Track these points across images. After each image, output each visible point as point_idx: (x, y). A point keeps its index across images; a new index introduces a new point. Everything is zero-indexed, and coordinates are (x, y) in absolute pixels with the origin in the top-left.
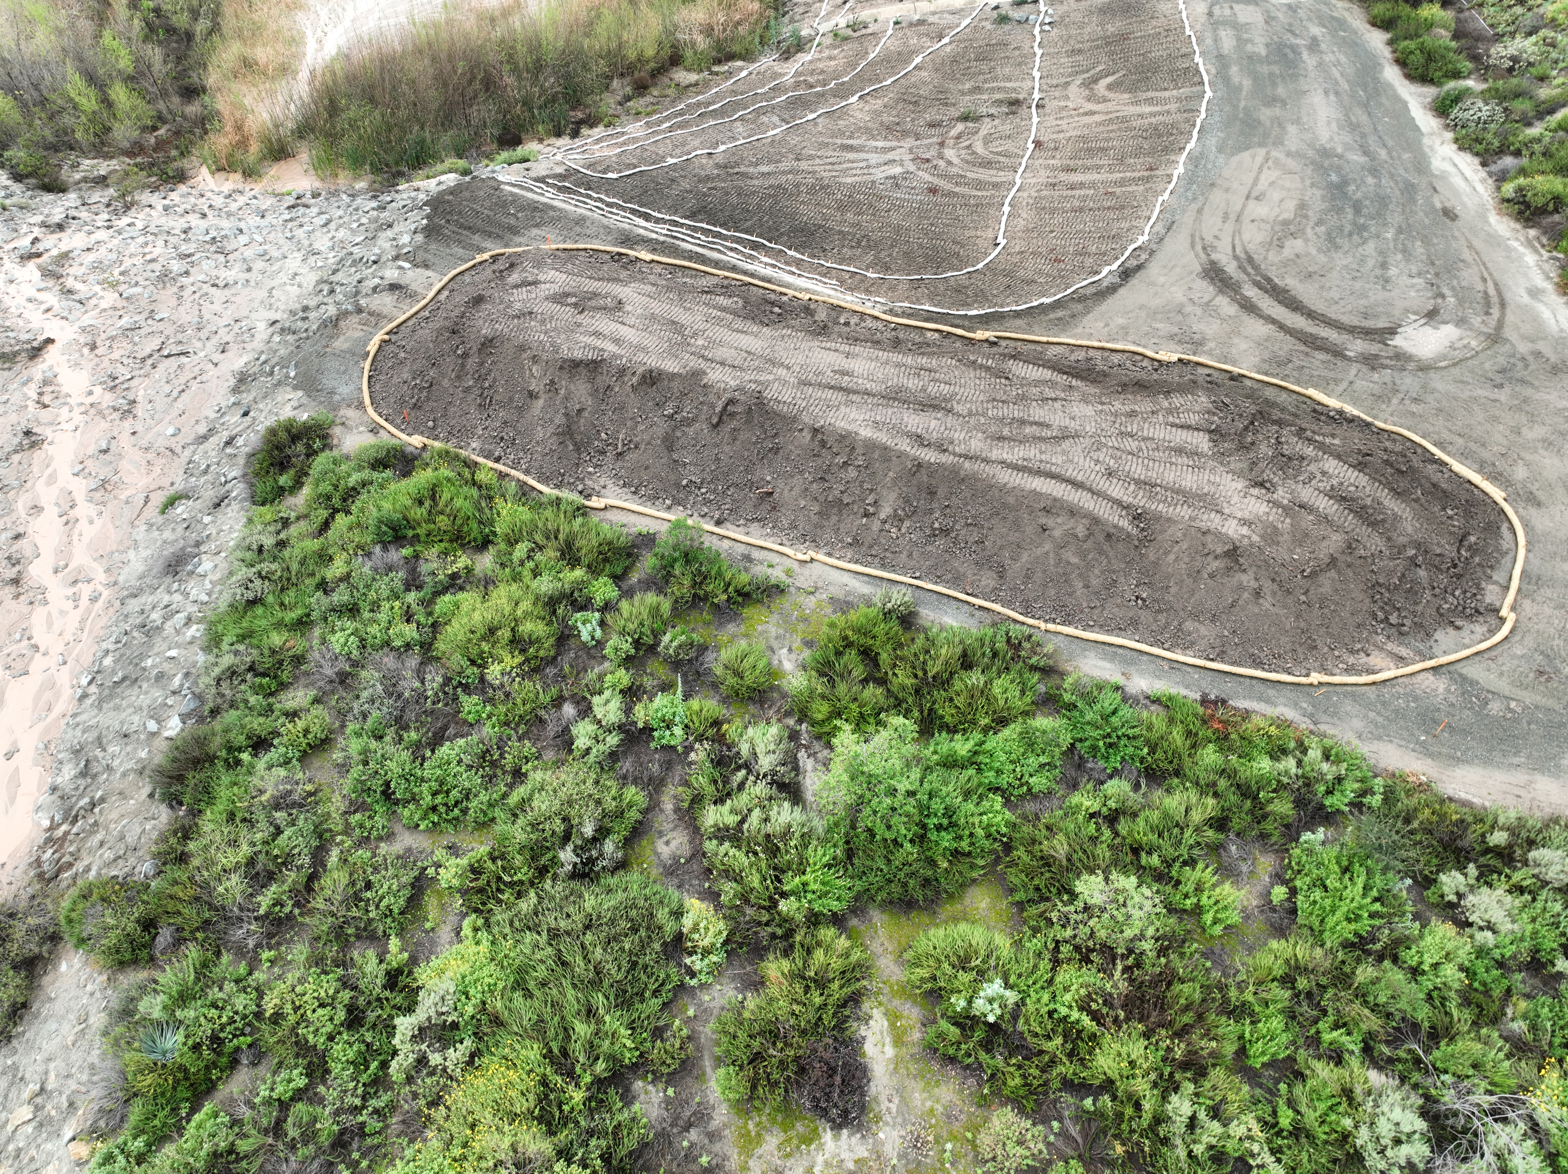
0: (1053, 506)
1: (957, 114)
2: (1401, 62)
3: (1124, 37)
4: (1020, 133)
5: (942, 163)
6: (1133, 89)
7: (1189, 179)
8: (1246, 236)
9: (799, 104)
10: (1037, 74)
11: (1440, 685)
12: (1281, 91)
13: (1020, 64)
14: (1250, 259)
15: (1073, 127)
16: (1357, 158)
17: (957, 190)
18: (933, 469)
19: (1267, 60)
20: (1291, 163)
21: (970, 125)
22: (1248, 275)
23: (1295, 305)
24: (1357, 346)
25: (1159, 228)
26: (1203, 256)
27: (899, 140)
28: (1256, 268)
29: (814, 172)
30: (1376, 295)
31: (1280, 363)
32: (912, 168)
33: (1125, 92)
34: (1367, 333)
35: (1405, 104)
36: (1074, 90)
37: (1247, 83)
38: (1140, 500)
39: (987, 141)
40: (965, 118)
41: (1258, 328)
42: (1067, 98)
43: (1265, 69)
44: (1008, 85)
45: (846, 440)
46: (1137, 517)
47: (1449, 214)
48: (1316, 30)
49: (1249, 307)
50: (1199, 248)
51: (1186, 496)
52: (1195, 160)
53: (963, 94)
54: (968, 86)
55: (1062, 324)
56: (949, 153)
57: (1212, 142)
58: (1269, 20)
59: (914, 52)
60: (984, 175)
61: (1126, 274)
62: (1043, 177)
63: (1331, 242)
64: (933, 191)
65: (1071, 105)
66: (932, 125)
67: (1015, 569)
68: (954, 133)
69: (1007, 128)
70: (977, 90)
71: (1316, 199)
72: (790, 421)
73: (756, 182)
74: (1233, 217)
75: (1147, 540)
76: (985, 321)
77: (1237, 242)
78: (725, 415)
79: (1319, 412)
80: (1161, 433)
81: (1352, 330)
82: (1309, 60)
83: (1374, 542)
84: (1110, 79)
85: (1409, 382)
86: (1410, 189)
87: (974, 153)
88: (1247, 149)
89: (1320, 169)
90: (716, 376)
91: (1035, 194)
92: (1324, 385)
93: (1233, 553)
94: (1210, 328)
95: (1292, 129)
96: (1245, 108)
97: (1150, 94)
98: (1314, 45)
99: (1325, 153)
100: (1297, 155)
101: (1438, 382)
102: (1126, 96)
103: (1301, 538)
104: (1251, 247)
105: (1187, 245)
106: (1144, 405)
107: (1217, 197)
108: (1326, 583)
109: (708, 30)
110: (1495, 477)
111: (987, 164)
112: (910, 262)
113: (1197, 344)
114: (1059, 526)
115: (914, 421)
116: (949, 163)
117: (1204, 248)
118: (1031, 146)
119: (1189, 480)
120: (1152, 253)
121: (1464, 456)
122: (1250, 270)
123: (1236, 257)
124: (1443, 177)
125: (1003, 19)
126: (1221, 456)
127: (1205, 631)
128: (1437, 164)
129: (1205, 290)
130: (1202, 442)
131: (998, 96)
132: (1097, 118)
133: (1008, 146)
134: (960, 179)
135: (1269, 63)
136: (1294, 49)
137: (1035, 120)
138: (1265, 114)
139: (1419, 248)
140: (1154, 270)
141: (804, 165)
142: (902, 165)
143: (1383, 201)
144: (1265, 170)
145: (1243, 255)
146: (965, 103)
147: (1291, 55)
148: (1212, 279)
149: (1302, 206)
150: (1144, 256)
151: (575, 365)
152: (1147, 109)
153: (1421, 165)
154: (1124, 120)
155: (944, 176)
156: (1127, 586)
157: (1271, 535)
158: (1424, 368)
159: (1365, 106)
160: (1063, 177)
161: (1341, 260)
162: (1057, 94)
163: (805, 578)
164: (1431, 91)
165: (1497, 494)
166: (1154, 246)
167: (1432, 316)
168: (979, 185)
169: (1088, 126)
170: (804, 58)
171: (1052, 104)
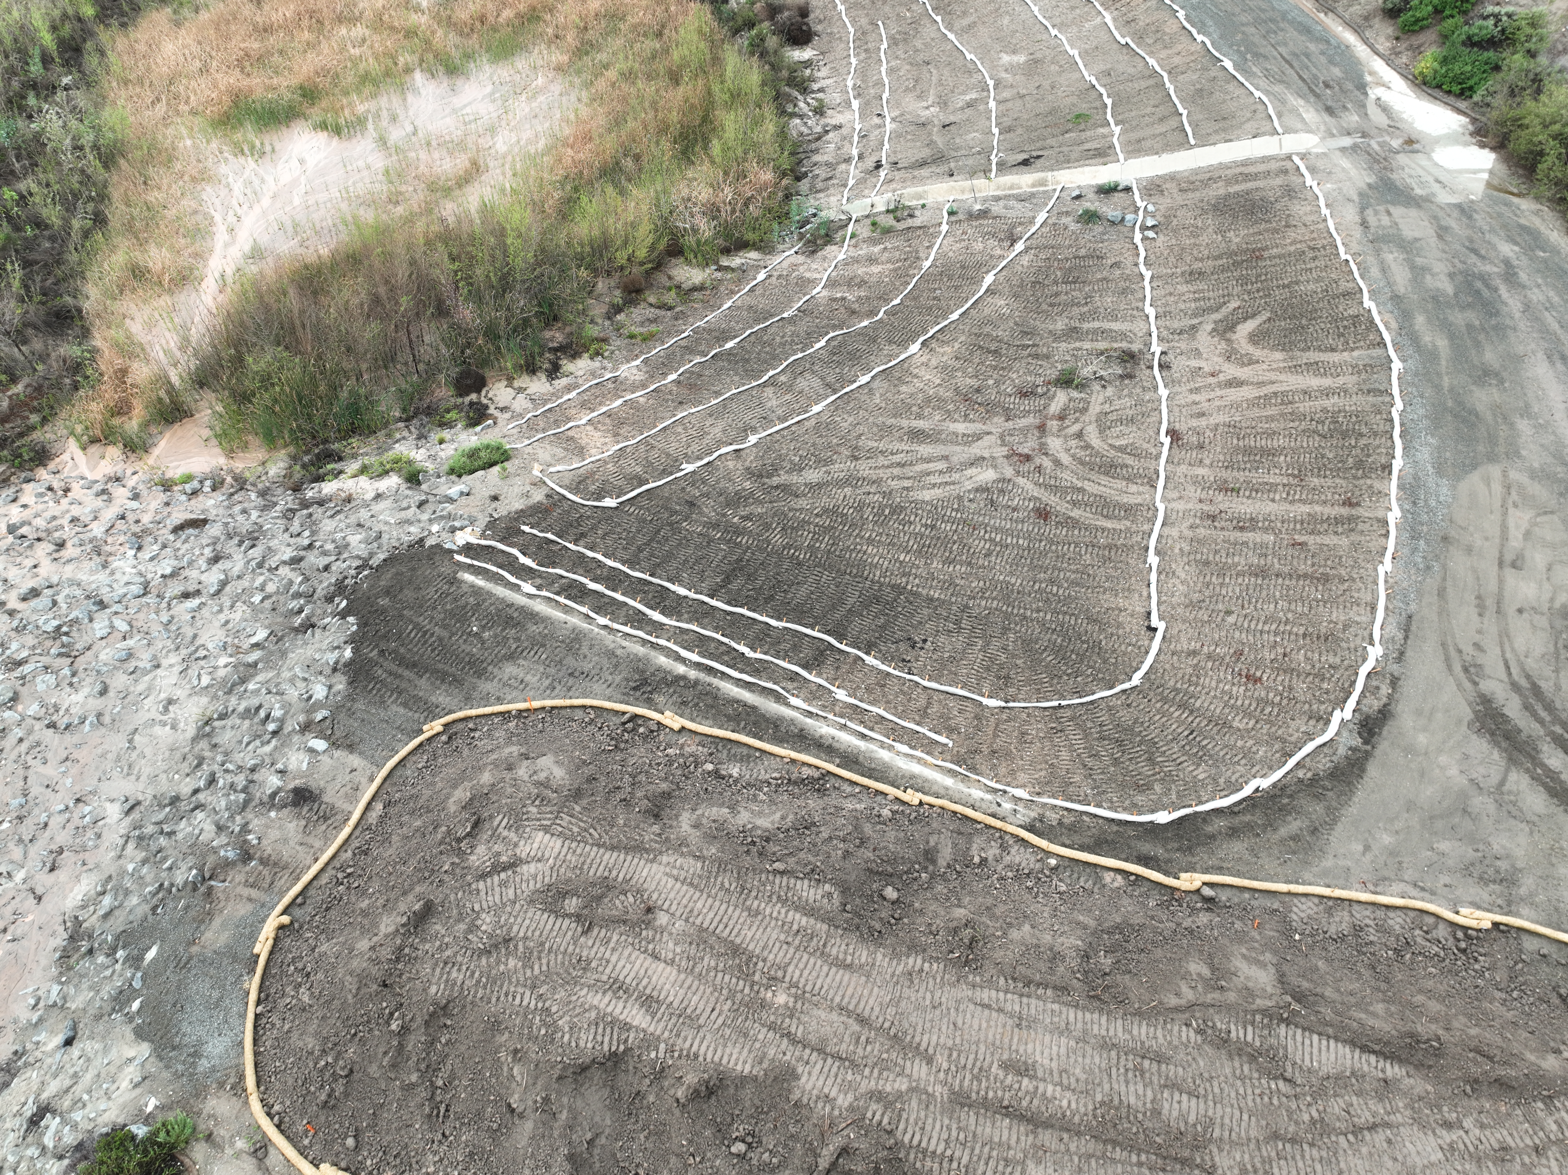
1: (1053, 374)
3: (1255, 255)
4: (1146, 413)
5: (1047, 463)
7: (1413, 530)
8: (1520, 643)
9: (846, 355)
10: (1151, 311)
12: (1490, 358)
13: (1124, 292)
14: (1536, 690)
15: (1216, 407)
17: (1076, 513)
19: (1459, 304)
20: (1542, 493)
21: (1075, 394)
22: (1542, 722)
25: (1393, 630)
26: (1468, 685)
27: (984, 421)
28: (1549, 707)
29: (877, 482)
32: (1009, 472)
33: (1274, 348)
36: (1204, 339)
37: (1442, 343)
39: (1102, 426)
40: (1066, 382)
42: (1198, 354)
43: (1458, 318)
44: (1115, 326)
48: (1507, 249)
50: (1458, 668)
52: (1411, 494)
53: (1057, 338)
54: (1060, 325)
55: (1302, 850)
56: (1055, 445)
57: (1425, 456)
58: (1442, 232)
59: (982, 267)
60: (1108, 487)
61: (1369, 729)
62: (1193, 500)
64: (1043, 514)
65: (1207, 368)
66: (1024, 394)
68: (1055, 407)
69: (1125, 403)
70: (1073, 333)
73: (803, 503)
74: (1490, 602)
76: (1185, 839)
77: (1508, 655)
82: (1512, 302)
84: (1250, 326)
87: (1088, 446)
88: (1474, 466)
90: (813, 1081)
91: (1189, 533)
94: (1517, 845)
95: (1524, 427)
96: (1451, 390)
97: (1313, 356)
98: (1510, 275)
100: (1544, 475)
102: (1279, 355)
104: (1531, 664)
105: (1440, 664)
107: (1458, 564)
109: (712, 211)
111: (1110, 469)
113: (1510, 886)
116: (1057, 463)
117: (1466, 670)
118: (1167, 441)
120: (1394, 682)
122: (1543, 714)
123: (1515, 687)
125: (1090, 217)
129: (1488, 758)
131: (1102, 345)
132: (1248, 393)
133: (1134, 436)
134: (1076, 494)
135: (1463, 308)
136: (1484, 278)
137: (1163, 392)
138: (1481, 399)
140: (1406, 718)
141: (864, 468)
142: (995, 467)
144: (1511, 510)
145: (1524, 683)
146: (1061, 356)
147: (1486, 293)
148: (1492, 734)
150: (1385, 690)
151: (582, 1065)
152: (1314, 382)
154: (1285, 398)
155: (1054, 489)
160: (1223, 502)
162: (1183, 345)
166: (1395, 668)
168: (1106, 507)
169: (1235, 406)
170: (838, 254)
171: (1180, 364)
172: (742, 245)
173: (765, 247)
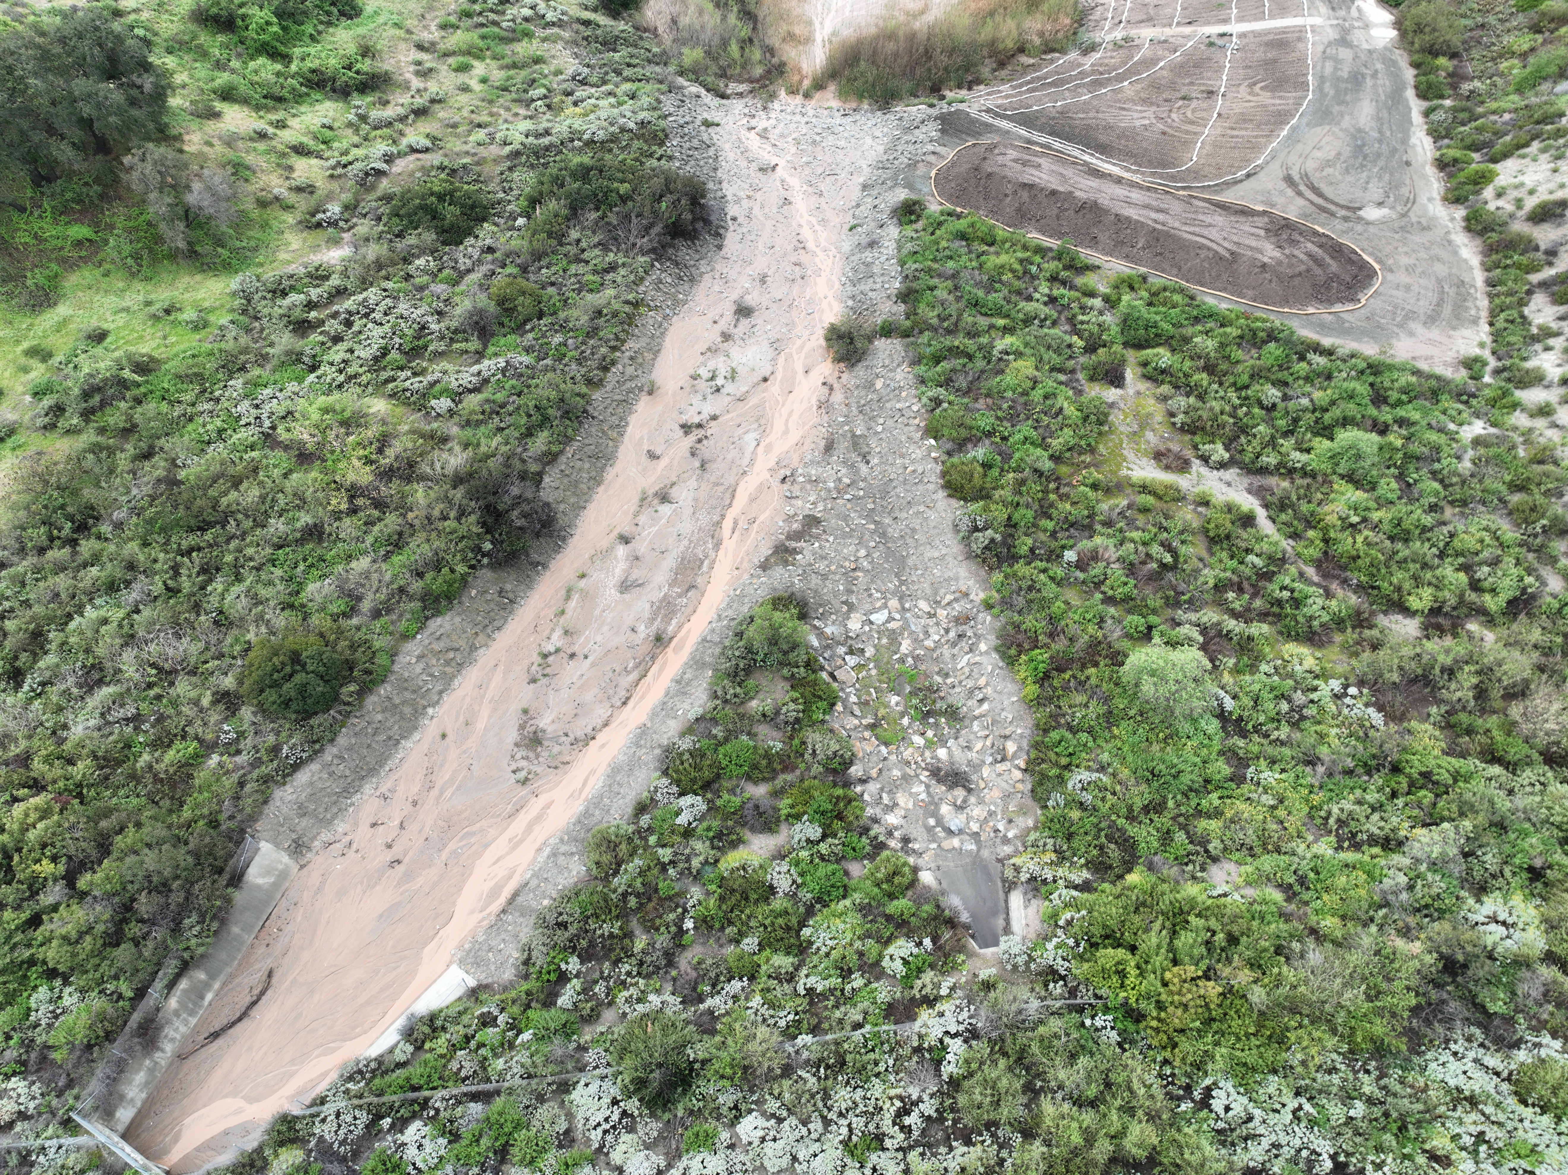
0: (1201, 247)
1: (1180, 96)
2: (1416, 87)
3: (1275, 61)
4: (1212, 108)
5: (1169, 120)
6: (1273, 90)
7: (1288, 137)
8: (1308, 165)
9: (1098, 84)
10: (1225, 78)
11: (1330, 317)
12: (1348, 98)
13: (1217, 71)
14: (1306, 175)
15: (1238, 107)
16: (1375, 134)
17: (1176, 134)
18: (1160, 232)
19: (1347, 81)
20: (1341, 134)
21: (1186, 102)
22: (1304, 181)
23: (1320, 194)
24: (1343, 213)
25: (1268, 158)
26: (1285, 171)
27: (1148, 107)
28: (1308, 178)
29: (1105, 120)
30: (1359, 194)
31: (1306, 216)
32: (1154, 121)
33: (1268, 91)
34: (1348, 208)
35: (1410, 110)
36: (1243, 88)
37: (1332, 92)
38: (1235, 248)
39: (1194, 111)
40: (1184, 98)
41: (1301, 202)
42: (1239, 92)
43: (1343, 86)
44: (1209, 82)
45: (1128, 219)
46: (1233, 254)
47: (1408, 163)
48: (1379, 66)
49: (1300, 194)
50: (1284, 168)
51: (1251, 248)
52: (1293, 129)
53: (1184, 85)
54: (1187, 81)
55: (1216, 192)
56: (1174, 116)
57: (1305, 121)
58: (1356, 57)
59: (1160, 60)
60: (1190, 128)
61: (1248, 176)
62: (1219, 131)
63: (1347, 171)
64: (1164, 133)
65: (1240, 96)
66: (1166, 101)
67: (1185, 268)
68: (1177, 105)
69: (1204, 105)
70: (1192, 84)
71: (1347, 151)
72: (1106, 212)
73: (1076, 122)
74: (1304, 156)
75: (1234, 261)
76: (1184, 188)
77: (1303, 167)
78: (1082, 207)
79: (1316, 233)
80: (1247, 228)
81: (1342, 207)
82: (1369, 82)
83: (1318, 271)
84: (1262, 84)
85: (1359, 228)
86: (1394, 151)
87: (1186, 116)
88: (1321, 125)
89: (1354, 137)
90: (1078, 194)
91: (1214, 139)
92: (1322, 225)
93: (1264, 266)
94: (1280, 200)
95: (1347, 118)
96: (1327, 105)
97: (1281, 94)
98: (1375, 75)
99: (1359, 130)
100: (1346, 130)
101: (1371, 229)
102: (1269, 94)
103: (1291, 265)
104: (1308, 170)
105: (1279, 166)
106: (1242, 219)
107: (1299, 147)
108: (1296, 281)
109: (1041, 34)
110: (1379, 262)
111: (1192, 123)
112: (1151, 164)
113: (1273, 206)
114: (1203, 253)
115: (1154, 215)
116: (1173, 120)
117: (1286, 168)
118: (1216, 115)
119: (1254, 244)
120: (1262, 168)
121: (1371, 254)
122: (1305, 179)
123: (1300, 173)
124: (1413, 147)
125: (1211, 44)
126: (1267, 237)
127: (1250, 293)
128: (1414, 140)
129: (1283, 185)
130: (1262, 233)
131: (1202, 88)
132: (1252, 104)
133: (1204, 114)
134: (1178, 129)
136: (1363, 76)
137: (1220, 102)
138: (1336, 109)
139: (1387, 177)
140: (1261, 175)
141: (1100, 115)
142: (1149, 120)
143: (1379, 155)
144: (1326, 136)
145: (1304, 173)
146: (1184, 91)
147: (1360, 79)
148: (1287, 181)
149: (1339, 154)
150: (1258, 169)
151: (1024, 185)
152: (1278, 102)
153: (1405, 141)
154: (1265, 106)
155: (1170, 127)
156: (1225, 277)
157: (1279, 263)
158: (1368, 223)
159: (1389, 109)
160: (1229, 132)
161: (1349, 178)
162: (1234, 89)
163: (1107, 266)
164: (1425, 104)
165: (1377, 267)
166: (1264, 165)
167: (1380, 204)
168: (1187, 132)
169: (1246, 108)
170: (1096, 56)
171: (1230, 95)
172: (1052, 50)
173: (1063, 51)
